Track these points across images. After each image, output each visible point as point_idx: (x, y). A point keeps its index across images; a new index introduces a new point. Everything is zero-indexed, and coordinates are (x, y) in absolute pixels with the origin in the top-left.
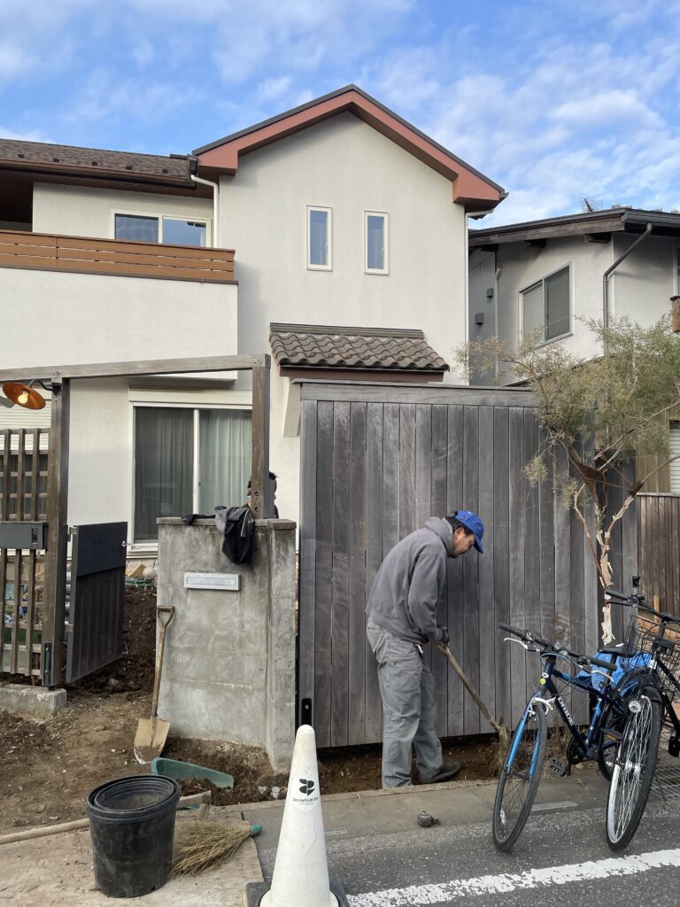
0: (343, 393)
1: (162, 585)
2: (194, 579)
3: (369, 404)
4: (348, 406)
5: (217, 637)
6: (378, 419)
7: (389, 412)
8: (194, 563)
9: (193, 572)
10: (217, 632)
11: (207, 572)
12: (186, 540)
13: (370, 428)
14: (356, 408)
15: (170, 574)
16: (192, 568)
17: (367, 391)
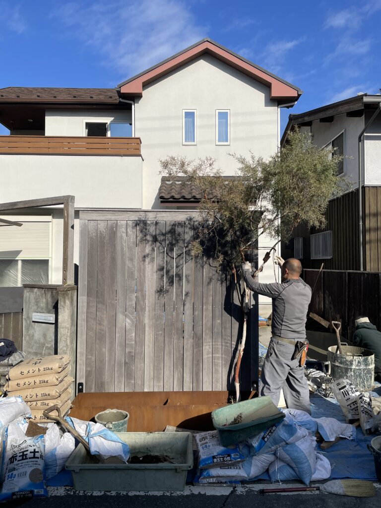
0: (103, 216)
1: (25, 319)
2: (36, 317)
3: (118, 222)
4: (106, 223)
5: (46, 347)
6: (124, 230)
7: (130, 226)
8: (37, 308)
9: (37, 312)
10: (46, 345)
11: (43, 313)
12: (34, 295)
13: (119, 235)
14: (110, 224)
15: (28, 314)
16: (37, 311)
17: (117, 214)
